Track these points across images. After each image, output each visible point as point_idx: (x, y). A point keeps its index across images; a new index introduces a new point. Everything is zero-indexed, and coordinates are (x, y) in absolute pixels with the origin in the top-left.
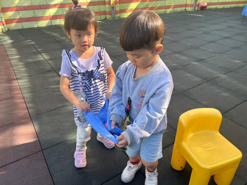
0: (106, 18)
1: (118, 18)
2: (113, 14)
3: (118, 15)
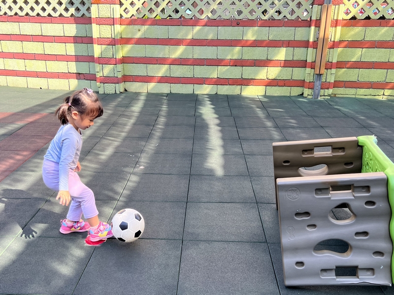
0: (303, 94)
1: (329, 98)
2: (316, 88)
3: (330, 91)
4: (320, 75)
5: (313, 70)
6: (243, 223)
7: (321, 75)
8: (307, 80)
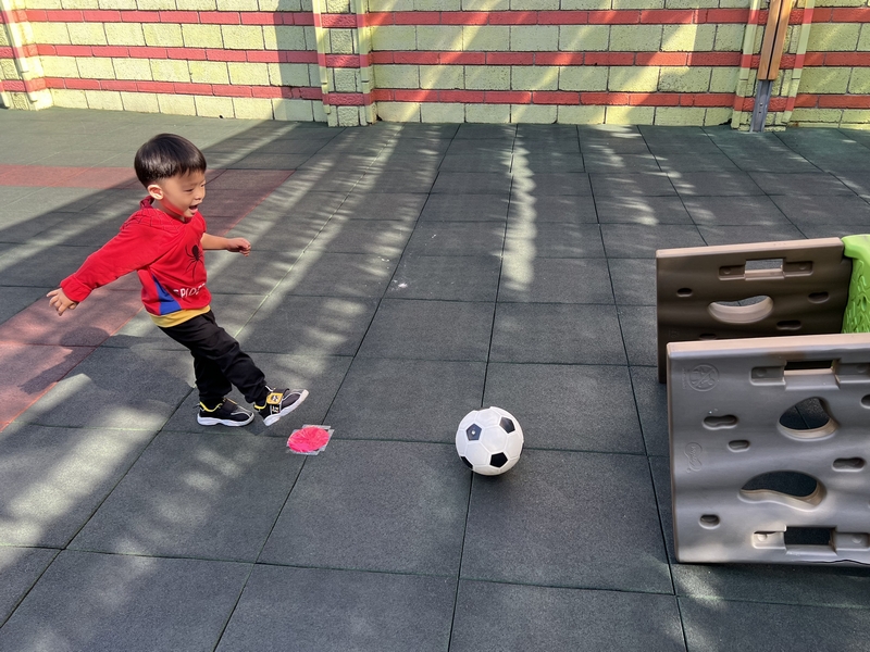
0: (730, 121)
1: (784, 129)
2: (759, 109)
3: (787, 116)
4: (768, 82)
5: (754, 72)
6: (599, 409)
7: (770, 81)
8: (741, 93)
